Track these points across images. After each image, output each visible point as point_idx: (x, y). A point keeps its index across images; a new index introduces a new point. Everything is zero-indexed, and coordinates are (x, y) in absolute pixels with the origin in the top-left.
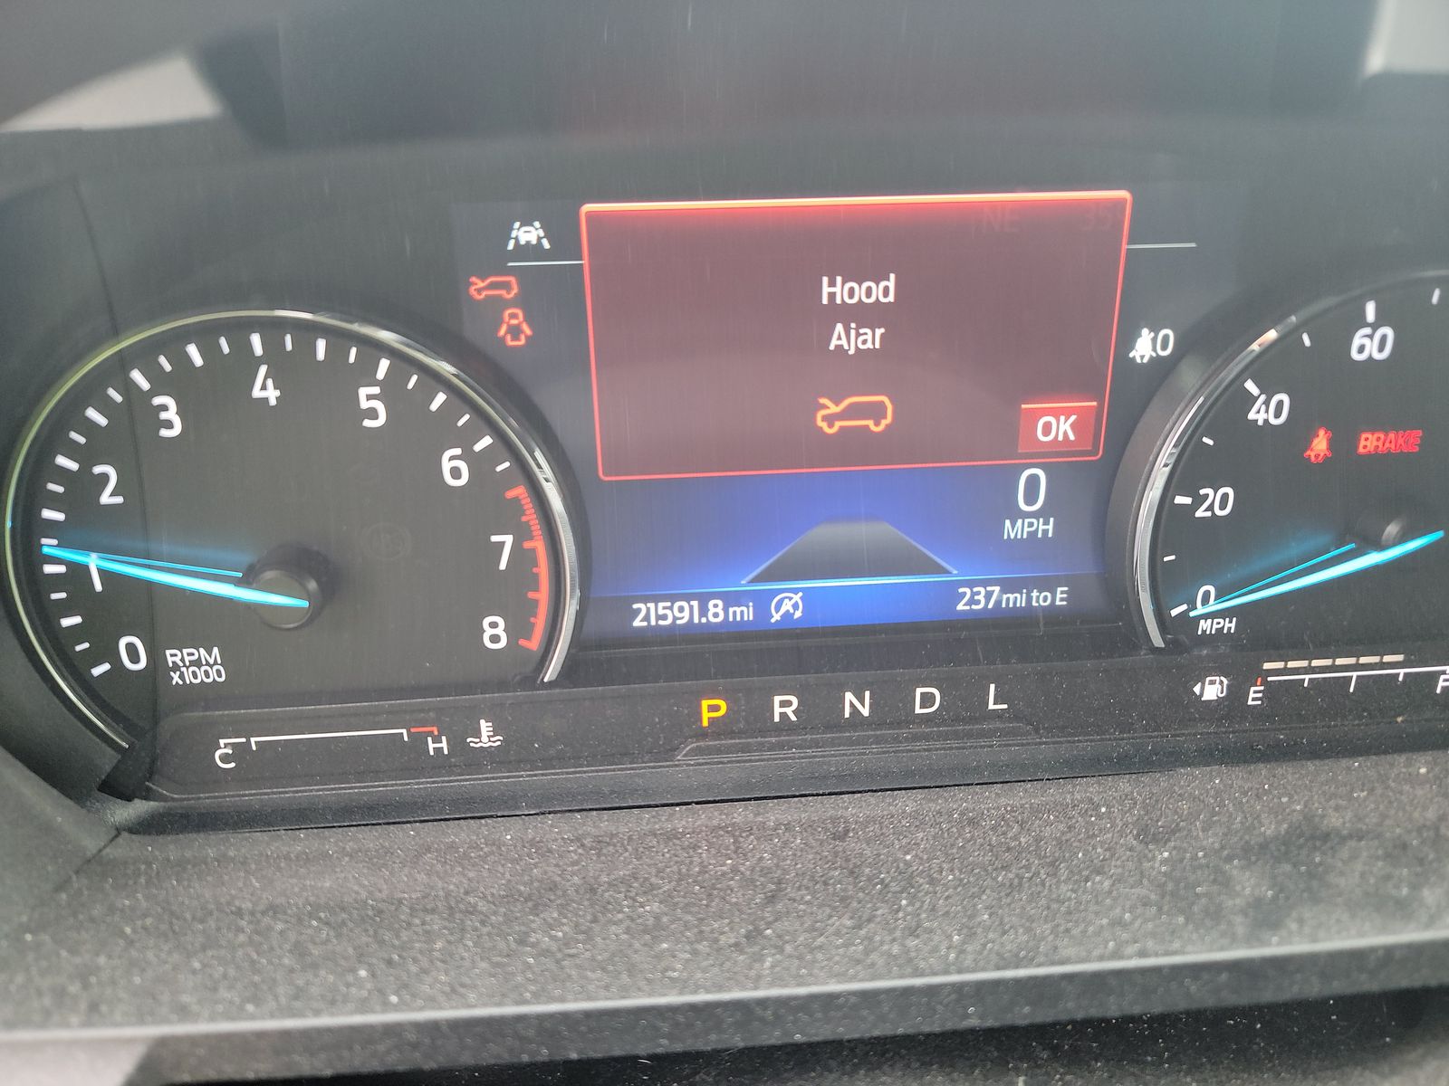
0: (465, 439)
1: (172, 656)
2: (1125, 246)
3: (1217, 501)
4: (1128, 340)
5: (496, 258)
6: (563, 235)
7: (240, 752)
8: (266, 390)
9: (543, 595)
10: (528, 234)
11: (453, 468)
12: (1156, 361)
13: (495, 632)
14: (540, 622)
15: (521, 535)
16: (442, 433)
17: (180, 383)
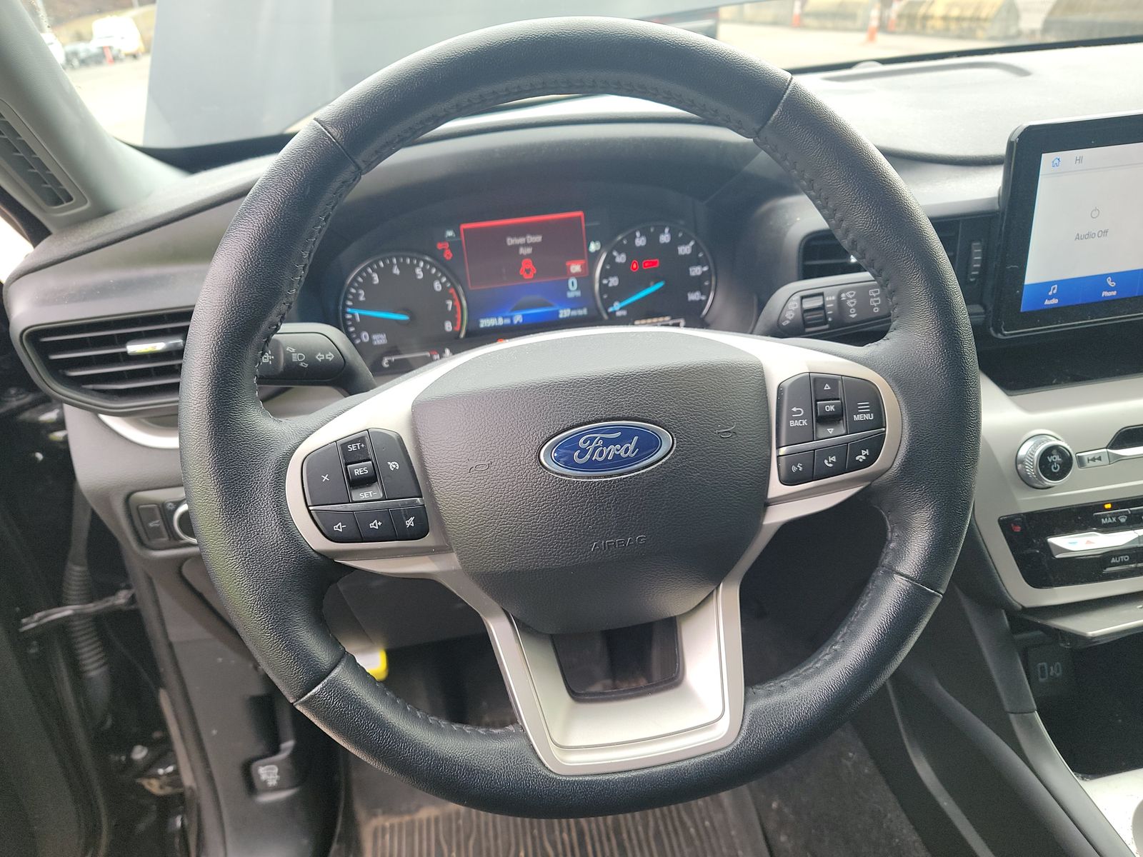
0: (439, 279)
1: (375, 337)
2: (583, 225)
3: (614, 281)
4: (588, 246)
5: (443, 239)
6: (457, 233)
7: (390, 362)
8: (396, 271)
9: (459, 316)
10: (450, 233)
11: (437, 286)
12: (596, 251)
13: (448, 326)
14: (459, 323)
15: (453, 301)
16: (435, 277)
17: (378, 271)
